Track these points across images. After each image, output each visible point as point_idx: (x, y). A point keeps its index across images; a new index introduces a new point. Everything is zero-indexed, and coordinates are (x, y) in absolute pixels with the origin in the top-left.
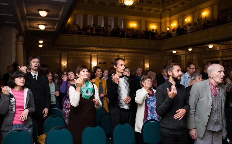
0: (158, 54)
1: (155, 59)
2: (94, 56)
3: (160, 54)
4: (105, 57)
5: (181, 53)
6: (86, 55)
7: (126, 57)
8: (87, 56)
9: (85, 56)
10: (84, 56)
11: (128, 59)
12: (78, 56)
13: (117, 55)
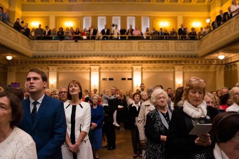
0: (198, 62)
1: (194, 71)
2: (95, 69)
3: (202, 62)
4: (112, 71)
5: (235, 58)
6: (83, 68)
7: (145, 70)
8: (85, 70)
9: (82, 71)
10: (80, 70)
11: (148, 72)
12: (72, 71)
13: (130, 66)
